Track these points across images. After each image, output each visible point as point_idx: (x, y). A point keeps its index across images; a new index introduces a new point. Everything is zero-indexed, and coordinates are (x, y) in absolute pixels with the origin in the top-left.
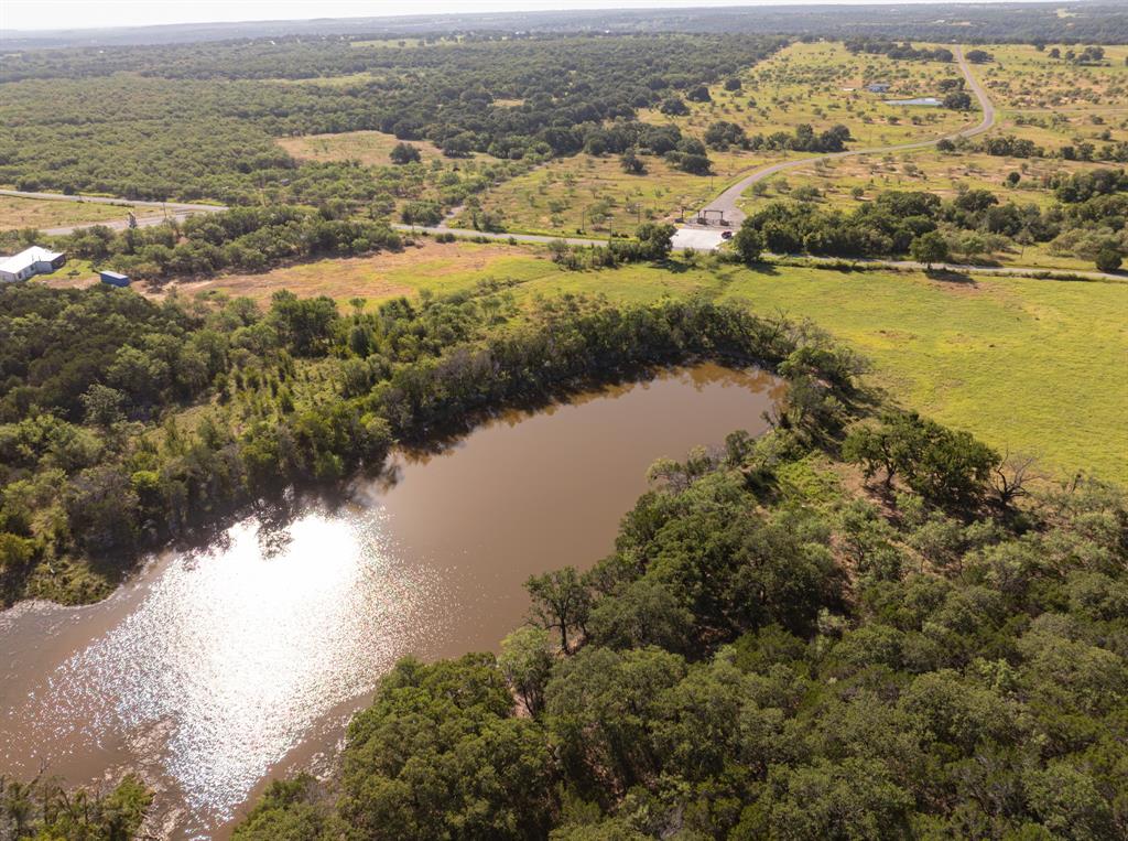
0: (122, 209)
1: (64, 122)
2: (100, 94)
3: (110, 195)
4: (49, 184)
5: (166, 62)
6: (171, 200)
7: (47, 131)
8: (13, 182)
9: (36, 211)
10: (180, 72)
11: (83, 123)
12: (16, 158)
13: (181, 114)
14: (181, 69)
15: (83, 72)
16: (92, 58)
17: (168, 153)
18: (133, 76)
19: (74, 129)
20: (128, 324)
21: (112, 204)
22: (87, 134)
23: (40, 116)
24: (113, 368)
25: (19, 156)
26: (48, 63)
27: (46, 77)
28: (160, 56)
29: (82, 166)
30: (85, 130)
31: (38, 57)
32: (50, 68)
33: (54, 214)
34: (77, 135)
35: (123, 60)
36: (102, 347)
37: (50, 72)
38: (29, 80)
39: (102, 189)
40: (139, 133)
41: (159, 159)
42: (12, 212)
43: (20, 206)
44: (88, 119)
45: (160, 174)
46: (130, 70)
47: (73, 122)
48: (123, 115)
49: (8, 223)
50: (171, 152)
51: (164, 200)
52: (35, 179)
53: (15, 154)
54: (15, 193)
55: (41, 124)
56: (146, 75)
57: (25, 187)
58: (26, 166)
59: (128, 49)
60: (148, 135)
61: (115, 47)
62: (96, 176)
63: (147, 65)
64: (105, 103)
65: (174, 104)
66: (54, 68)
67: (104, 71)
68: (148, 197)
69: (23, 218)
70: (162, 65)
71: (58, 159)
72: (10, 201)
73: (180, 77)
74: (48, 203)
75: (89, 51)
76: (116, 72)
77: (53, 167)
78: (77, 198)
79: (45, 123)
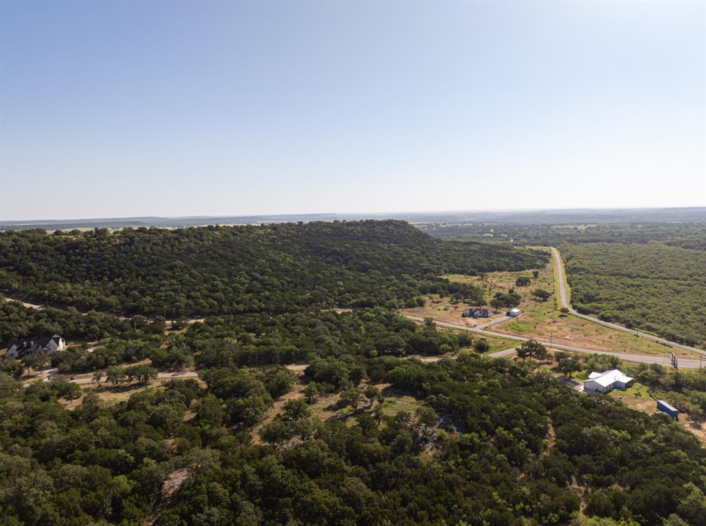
0: (664, 347)
1: (624, 275)
2: (643, 257)
3: (655, 334)
4: (617, 319)
5: (682, 236)
6: (698, 347)
7: (613, 280)
8: (597, 314)
9: (610, 338)
10: (692, 244)
11: (634, 278)
12: (598, 297)
13: (699, 278)
14: (692, 242)
15: (630, 239)
16: (635, 230)
17: (695, 309)
18: (661, 245)
19: (630, 281)
20: (688, 459)
21: (657, 342)
22: (638, 286)
23: (610, 269)
24: (684, 502)
25: (600, 296)
26: (610, 232)
27: (610, 241)
28: (677, 231)
29: (638, 311)
30: (637, 283)
31: (604, 227)
32: (611, 236)
33: (621, 342)
34: (632, 285)
35: (654, 233)
36: (672, 476)
37: (612, 238)
38: (601, 243)
39: (649, 329)
40: (671, 290)
41: (688, 313)
42: (597, 335)
43: (601, 331)
44: (638, 276)
45: (690, 325)
46: (659, 240)
47: (629, 276)
48: (659, 275)
49: (595, 343)
50: (696, 309)
51: (692, 346)
52: (610, 315)
53: (597, 295)
54: (597, 320)
55: (610, 275)
56: (669, 244)
57: (603, 318)
58: (604, 305)
59: (657, 225)
60: (678, 292)
61: (648, 223)
62: (647, 319)
63: (670, 237)
64: (647, 264)
65: (693, 270)
66: (614, 235)
67: (643, 240)
68: (682, 342)
69: (604, 341)
70: (679, 238)
71: (623, 303)
72: (596, 326)
73: (693, 248)
74: (617, 333)
75: (633, 225)
76: (650, 241)
77: (621, 308)
78: (635, 332)
79: (612, 275)
